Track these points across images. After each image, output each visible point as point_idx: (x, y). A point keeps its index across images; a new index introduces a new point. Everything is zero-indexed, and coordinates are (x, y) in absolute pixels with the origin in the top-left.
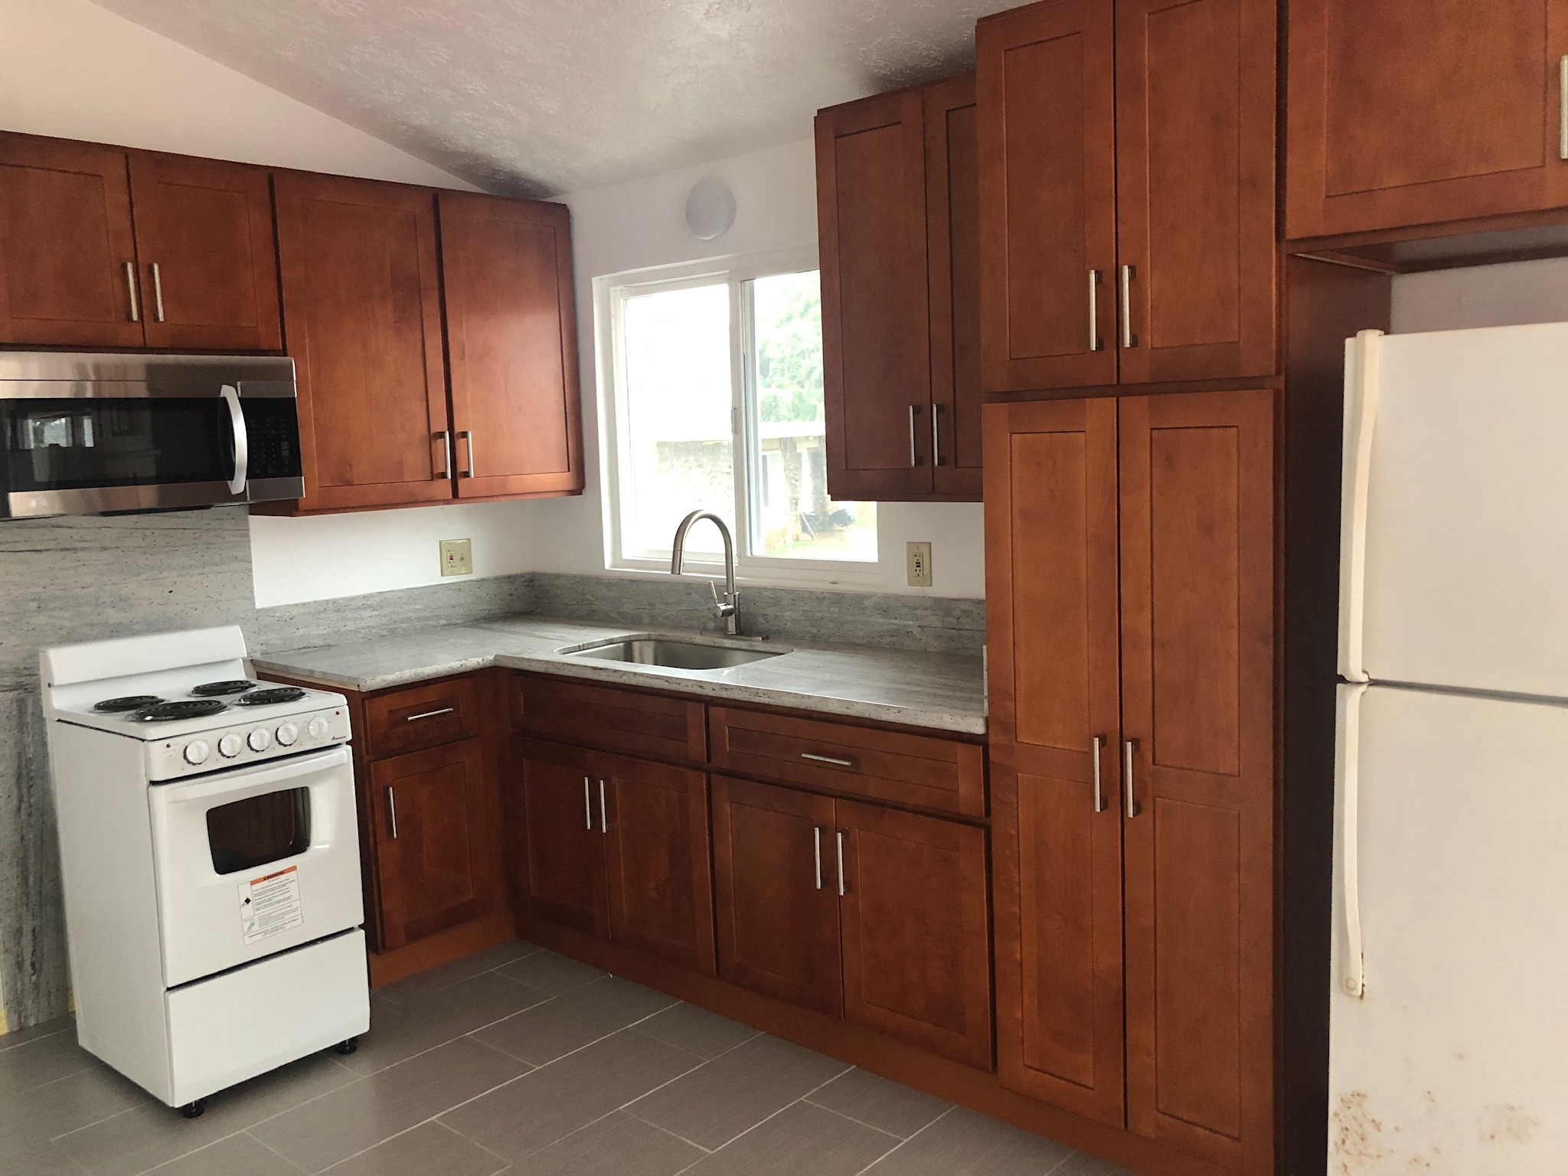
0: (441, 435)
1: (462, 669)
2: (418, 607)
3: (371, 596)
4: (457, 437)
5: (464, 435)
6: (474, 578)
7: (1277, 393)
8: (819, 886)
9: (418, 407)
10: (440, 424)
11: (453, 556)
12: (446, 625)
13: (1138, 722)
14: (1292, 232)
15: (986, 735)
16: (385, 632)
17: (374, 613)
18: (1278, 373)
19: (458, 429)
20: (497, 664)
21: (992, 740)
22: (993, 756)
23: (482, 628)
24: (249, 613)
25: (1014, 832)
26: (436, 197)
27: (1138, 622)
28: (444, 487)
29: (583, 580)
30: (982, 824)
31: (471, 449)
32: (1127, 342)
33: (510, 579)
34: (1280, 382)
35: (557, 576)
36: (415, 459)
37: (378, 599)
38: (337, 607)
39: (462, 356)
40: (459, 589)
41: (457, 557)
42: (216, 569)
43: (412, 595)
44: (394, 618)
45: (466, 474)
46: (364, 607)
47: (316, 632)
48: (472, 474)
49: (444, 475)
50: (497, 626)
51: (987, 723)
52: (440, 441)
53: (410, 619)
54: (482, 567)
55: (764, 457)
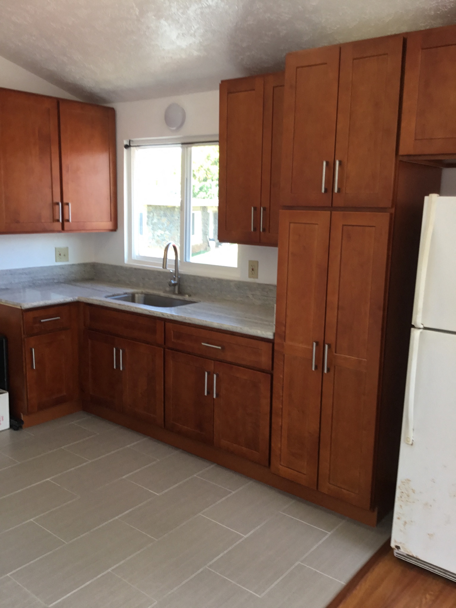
0: (58, 204)
1: (65, 302)
2: (45, 274)
3: (25, 269)
4: (64, 205)
5: (68, 204)
6: (69, 264)
7: (391, 214)
8: (206, 394)
9: (48, 191)
10: (57, 199)
11: (61, 254)
12: (57, 282)
13: (331, 337)
14: (401, 153)
15: (273, 340)
16: (31, 284)
17: (26, 276)
18: (392, 207)
19: (65, 201)
20: (79, 300)
21: (276, 341)
22: (276, 348)
23: (72, 285)
25: (281, 376)
26: (58, 101)
27: (333, 299)
28: (58, 226)
29: (115, 267)
30: (270, 373)
31: (70, 210)
32: (336, 190)
33: (85, 265)
34: (393, 210)
35: (105, 265)
36: (46, 213)
37: (28, 271)
38: (12, 273)
39: (68, 171)
40: (63, 268)
41: (62, 255)
43: (43, 269)
44: (35, 279)
45: (68, 221)
46: (22, 274)
47: (2, 283)
48: (70, 221)
49: (58, 221)
50: (78, 284)
51: (274, 335)
52: (57, 206)
53: (42, 279)
54: (73, 259)
55: (193, 214)
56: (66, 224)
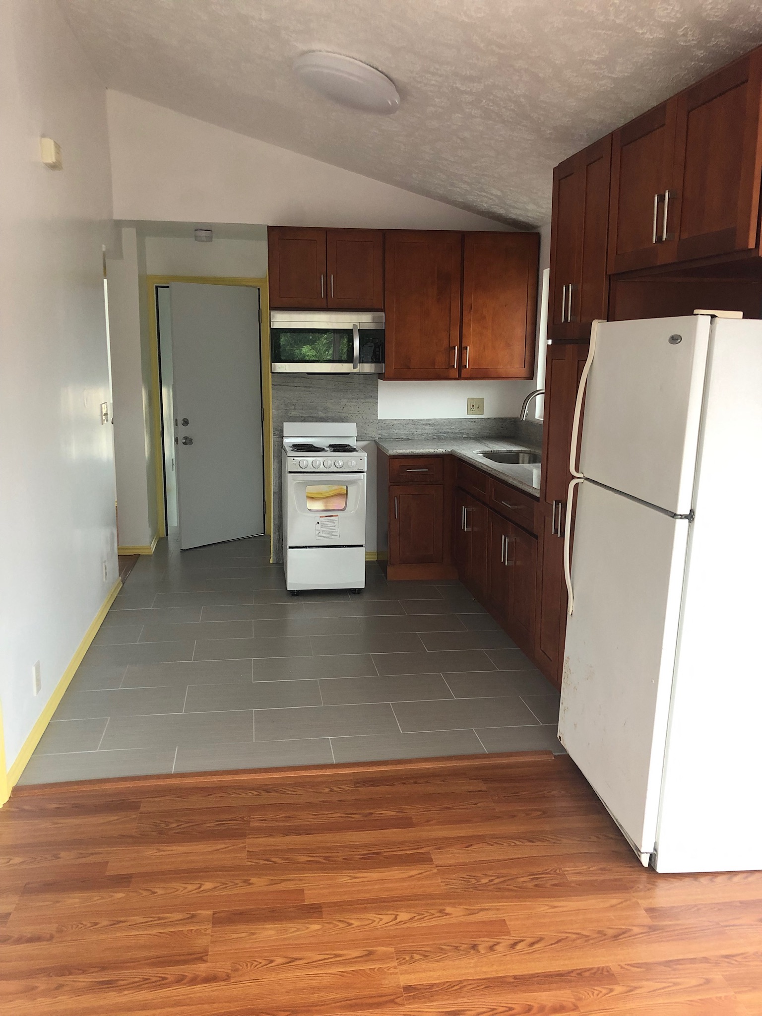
0: (453, 347)
2: (453, 427)
3: (430, 420)
4: (463, 349)
5: (466, 348)
6: (483, 417)
9: (445, 334)
11: (475, 405)
14: (608, 272)
15: (540, 497)
16: (435, 437)
17: (431, 427)
19: (464, 345)
20: (452, 453)
21: (540, 500)
22: (540, 507)
24: (375, 421)
25: (542, 542)
26: (463, 235)
28: (455, 372)
31: (468, 355)
36: (441, 358)
37: (433, 421)
38: (415, 423)
39: (470, 311)
40: (475, 422)
42: (362, 400)
43: (450, 422)
44: (440, 431)
45: (466, 366)
47: (403, 432)
51: (540, 492)
52: (453, 350)
53: (448, 432)
54: (489, 412)
56: (463, 371)
